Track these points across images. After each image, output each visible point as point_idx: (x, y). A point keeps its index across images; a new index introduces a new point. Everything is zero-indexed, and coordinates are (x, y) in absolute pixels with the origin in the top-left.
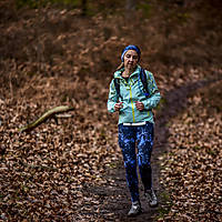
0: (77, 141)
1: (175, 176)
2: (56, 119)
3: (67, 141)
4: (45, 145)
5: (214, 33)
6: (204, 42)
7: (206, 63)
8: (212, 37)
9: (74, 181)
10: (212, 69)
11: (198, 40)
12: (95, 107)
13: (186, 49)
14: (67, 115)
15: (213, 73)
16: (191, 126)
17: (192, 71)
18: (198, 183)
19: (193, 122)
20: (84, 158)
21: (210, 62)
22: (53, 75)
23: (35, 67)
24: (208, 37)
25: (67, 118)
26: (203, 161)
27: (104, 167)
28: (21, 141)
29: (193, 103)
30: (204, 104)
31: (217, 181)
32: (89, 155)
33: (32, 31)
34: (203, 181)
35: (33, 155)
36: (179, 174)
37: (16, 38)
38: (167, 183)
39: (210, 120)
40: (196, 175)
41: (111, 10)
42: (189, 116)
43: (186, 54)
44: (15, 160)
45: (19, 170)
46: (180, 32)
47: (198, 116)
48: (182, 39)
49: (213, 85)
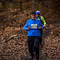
0: (19, 45)
1: (46, 54)
2: (13, 39)
3: (17, 45)
4: (11, 46)
5: (56, 15)
6: (53, 17)
7: (54, 23)
8: (55, 16)
9: (18, 56)
10: (56, 24)
11: (52, 17)
12: (24, 35)
13: (49, 19)
14: (16, 38)
15: (56, 25)
16: (50, 40)
17: (50, 25)
18: (52, 56)
19: (51, 39)
20: (21, 49)
21: (55, 22)
22: (13, 26)
23: (8, 24)
24: (54, 16)
25: (17, 38)
26: (53, 50)
27: (27, 52)
28: (4, 45)
29: (51, 34)
30: (54, 34)
31: (57, 55)
32: (22, 48)
33: (7, 15)
34: (53, 55)
35: (7, 49)
36: (47, 53)
37: (3, 16)
38: (44, 56)
39: (55, 38)
40: (51, 53)
41: (28, 9)
42: (50, 37)
43: (49, 20)
44: (2, 50)
45: (3, 53)
46: (47, 14)
47: (52, 37)
48: (47, 16)
49: (56, 29)
